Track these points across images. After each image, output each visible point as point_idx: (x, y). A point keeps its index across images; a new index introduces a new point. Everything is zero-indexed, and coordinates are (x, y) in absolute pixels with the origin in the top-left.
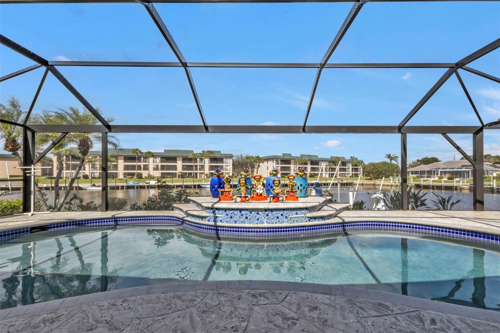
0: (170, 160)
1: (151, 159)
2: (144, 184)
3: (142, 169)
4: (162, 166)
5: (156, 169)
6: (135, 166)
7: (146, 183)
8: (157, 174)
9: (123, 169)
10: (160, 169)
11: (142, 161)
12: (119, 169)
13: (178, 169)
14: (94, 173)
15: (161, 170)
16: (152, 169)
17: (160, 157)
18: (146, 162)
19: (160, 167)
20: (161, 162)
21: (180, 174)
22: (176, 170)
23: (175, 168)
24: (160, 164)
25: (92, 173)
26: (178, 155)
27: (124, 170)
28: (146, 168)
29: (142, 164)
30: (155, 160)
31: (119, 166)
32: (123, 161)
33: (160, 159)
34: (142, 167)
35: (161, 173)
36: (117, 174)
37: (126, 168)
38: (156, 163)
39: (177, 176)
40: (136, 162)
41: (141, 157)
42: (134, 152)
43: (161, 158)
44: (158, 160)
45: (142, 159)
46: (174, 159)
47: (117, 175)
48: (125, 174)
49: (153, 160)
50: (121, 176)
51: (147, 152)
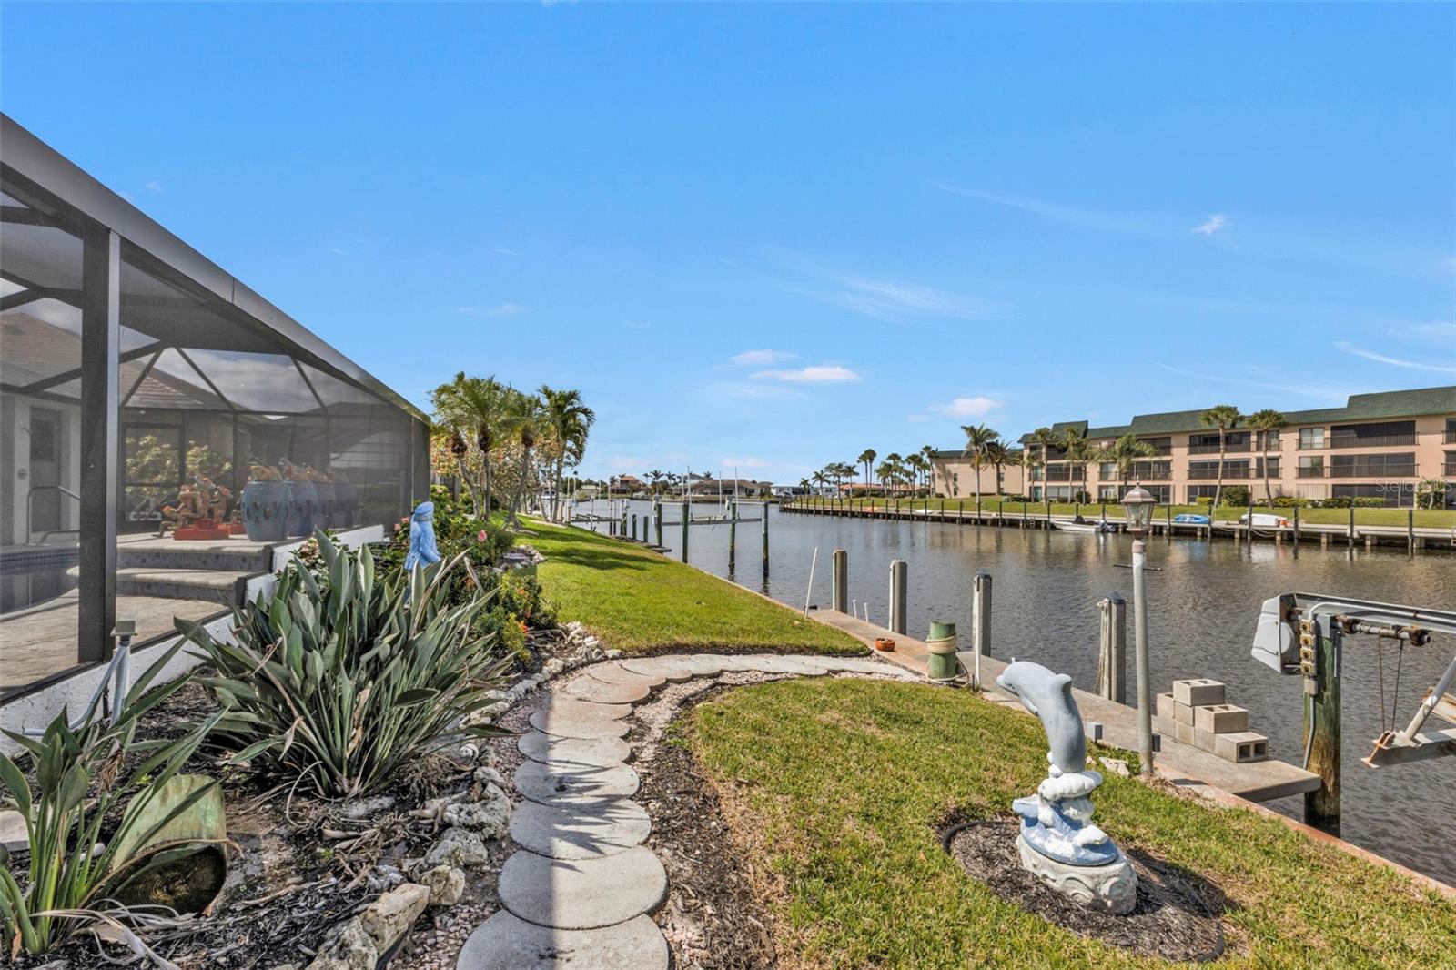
0: (1382, 435)
1: (1289, 439)
2: (1235, 525)
3: (1253, 473)
4: (1335, 459)
5: (1314, 470)
6: (1215, 465)
7: (1242, 522)
8: (1319, 489)
9: (1186, 475)
10: (1327, 472)
11: (1253, 446)
12: (1174, 475)
13: (1420, 471)
14: (1107, 487)
15: (1334, 475)
16: (1294, 473)
17: (1329, 426)
18: (1269, 448)
19: (1327, 462)
20: (1333, 446)
21: (1429, 490)
22: (1412, 474)
23: (1406, 464)
24: (1327, 455)
25: (1101, 488)
26: (1419, 411)
27: (1191, 478)
28: (1271, 469)
29: (1252, 457)
30: (1306, 439)
31: (1173, 466)
32: (1186, 450)
33: (1328, 434)
34: (1253, 465)
35: (1334, 486)
36: (1166, 490)
37: (1197, 470)
38: (1312, 448)
39: (1416, 499)
40: (1218, 452)
41: (1249, 434)
42: (1208, 420)
43: (1334, 429)
44: (1321, 438)
45: (1254, 438)
46: (1404, 430)
47: (1168, 494)
48: (1192, 490)
49: (1300, 440)
50: (1179, 497)
51: (1256, 415)
